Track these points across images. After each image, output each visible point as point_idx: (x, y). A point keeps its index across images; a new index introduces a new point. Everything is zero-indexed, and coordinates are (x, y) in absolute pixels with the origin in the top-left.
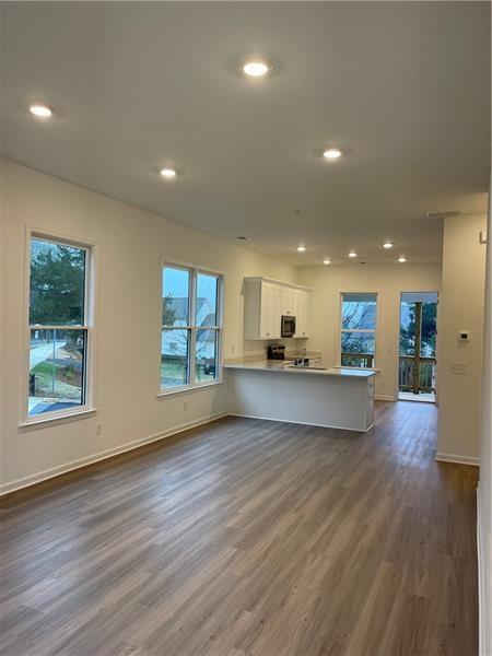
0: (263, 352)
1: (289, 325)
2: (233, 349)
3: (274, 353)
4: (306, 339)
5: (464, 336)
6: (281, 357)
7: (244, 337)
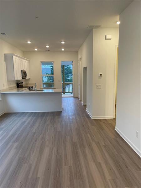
0: (15, 85)
1: (24, 74)
2: (4, 85)
3: (19, 85)
4: (29, 79)
5: (101, 75)
6: (22, 87)
7: (7, 80)
